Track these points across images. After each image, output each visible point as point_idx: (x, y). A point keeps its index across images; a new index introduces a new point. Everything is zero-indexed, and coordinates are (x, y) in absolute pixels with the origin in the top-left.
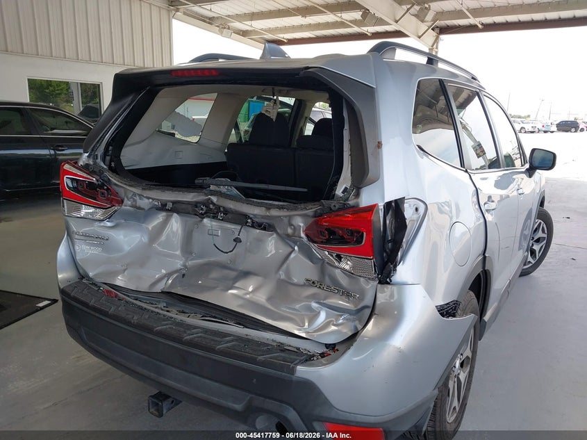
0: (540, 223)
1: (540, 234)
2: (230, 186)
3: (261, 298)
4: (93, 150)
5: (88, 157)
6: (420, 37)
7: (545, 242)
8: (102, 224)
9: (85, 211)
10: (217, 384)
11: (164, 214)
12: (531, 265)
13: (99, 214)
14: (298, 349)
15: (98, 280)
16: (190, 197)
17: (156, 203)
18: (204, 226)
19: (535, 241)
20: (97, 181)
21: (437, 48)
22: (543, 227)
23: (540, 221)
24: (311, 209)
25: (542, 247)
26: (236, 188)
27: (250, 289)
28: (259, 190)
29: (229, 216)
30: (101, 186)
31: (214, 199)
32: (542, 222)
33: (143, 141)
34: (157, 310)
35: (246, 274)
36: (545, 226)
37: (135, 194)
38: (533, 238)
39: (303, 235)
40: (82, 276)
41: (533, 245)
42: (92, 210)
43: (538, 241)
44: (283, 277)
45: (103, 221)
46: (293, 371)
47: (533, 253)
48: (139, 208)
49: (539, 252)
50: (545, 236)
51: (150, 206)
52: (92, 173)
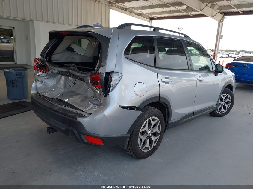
0: (228, 95)
1: (228, 100)
2: (75, 67)
3: (78, 101)
4: (43, 55)
5: (42, 57)
6: (213, 17)
7: (230, 103)
8: (44, 77)
9: (40, 73)
10: (60, 123)
11: (60, 75)
12: (224, 112)
13: (43, 74)
14: (82, 114)
15: (41, 94)
16: (65, 70)
17: (57, 72)
18: (69, 79)
19: (226, 103)
20: (43, 64)
21: (223, 22)
22: (229, 97)
23: (228, 94)
24: (90, 74)
25: (229, 105)
26: (77, 68)
27: (77, 99)
28: (83, 69)
29: (74, 76)
30: (44, 66)
31: (70, 71)
32: (229, 95)
33: (60, 53)
34: (54, 104)
35: (78, 94)
36: (230, 97)
37: (52, 69)
38: (225, 102)
39: (90, 82)
40: (38, 93)
41: (225, 104)
42: (42, 73)
43: (227, 103)
44: (86, 96)
45: (44, 76)
46: (76, 119)
47: (225, 108)
48: (53, 73)
49: (228, 108)
50: (231, 101)
51: (56, 73)
52: (42, 62)
